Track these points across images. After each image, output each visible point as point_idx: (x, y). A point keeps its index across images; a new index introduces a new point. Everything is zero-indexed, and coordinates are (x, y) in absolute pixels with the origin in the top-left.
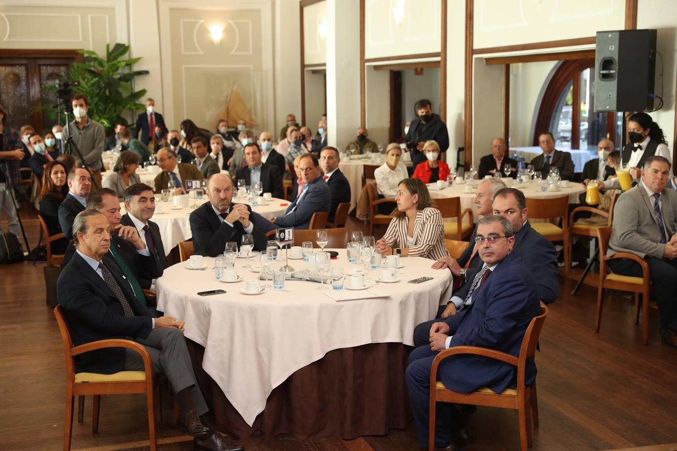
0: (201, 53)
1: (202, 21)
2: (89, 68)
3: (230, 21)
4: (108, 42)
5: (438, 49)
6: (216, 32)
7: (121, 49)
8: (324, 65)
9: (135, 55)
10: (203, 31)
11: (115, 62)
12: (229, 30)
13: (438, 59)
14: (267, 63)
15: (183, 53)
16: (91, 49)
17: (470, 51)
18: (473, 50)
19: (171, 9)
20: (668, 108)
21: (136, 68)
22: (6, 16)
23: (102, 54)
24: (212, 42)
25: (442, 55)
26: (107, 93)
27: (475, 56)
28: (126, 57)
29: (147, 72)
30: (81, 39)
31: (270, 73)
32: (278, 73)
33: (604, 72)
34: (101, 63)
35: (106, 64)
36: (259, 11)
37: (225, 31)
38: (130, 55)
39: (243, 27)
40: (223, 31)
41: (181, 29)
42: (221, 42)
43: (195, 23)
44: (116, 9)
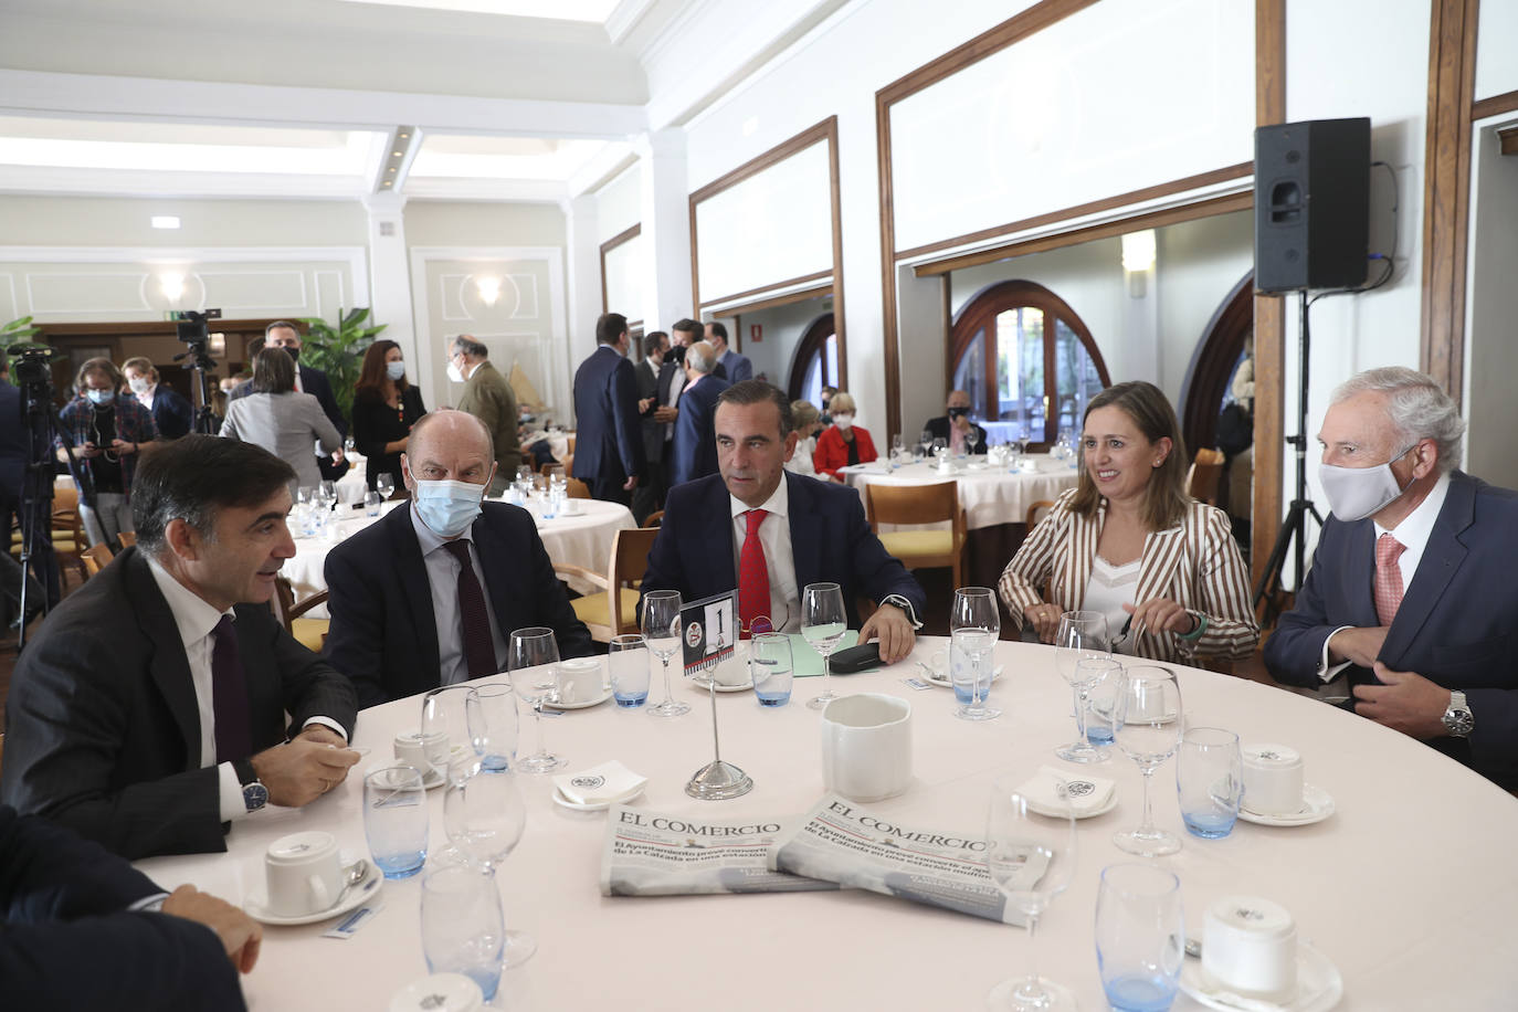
0: (470, 318)
1: (469, 276)
2: (316, 342)
3: (508, 276)
4: (342, 306)
5: (829, 265)
6: (489, 290)
7: (359, 315)
8: (641, 322)
9: (377, 323)
10: (472, 288)
11: (349, 331)
12: (506, 287)
13: (829, 279)
14: (558, 329)
15: (446, 318)
16: (319, 316)
17: (889, 255)
18: (894, 254)
19: (427, 261)
22: (201, 276)
23: (333, 322)
24: (484, 306)
25: (837, 273)
26: (341, 374)
27: (900, 264)
28: (366, 323)
30: (304, 305)
31: (564, 342)
32: (574, 342)
34: (330, 334)
35: (337, 334)
36: (546, 260)
37: (501, 289)
38: (372, 319)
39: (526, 282)
40: (499, 289)
41: (441, 287)
42: (496, 303)
43: (460, 279)
44: (354, 263)
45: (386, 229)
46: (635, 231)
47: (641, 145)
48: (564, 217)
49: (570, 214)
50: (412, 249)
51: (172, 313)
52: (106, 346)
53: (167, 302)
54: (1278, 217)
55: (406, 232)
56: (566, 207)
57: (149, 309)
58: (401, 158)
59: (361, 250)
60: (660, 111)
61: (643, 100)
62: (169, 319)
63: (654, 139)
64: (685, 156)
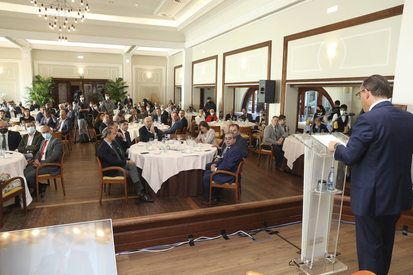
0: (144, 81)
1: (145, 72)
2: (111, 85)
3: (153, 72)
4: (117, 77)
5: (214, 82)
6: (149, 75)
7: (120, 79)
8: (181, 86)
9: (124, 82)
10: (145, 75)
11: (118, 83)
12: (153, 75)
13: (215, 85)
14: (164, 85)
15: (139, 81)
16: (112, 79)
18: (225, 83)
19: (136, 68)
20: (278, 103)
21: (125, 85)
22: (87, 69)
23: (115, 81)
26: (116, 92)
27: (225, 85)
29: (128, 86)
30: (109, 76)
31: (165, 88)
32: (167, 88)
33: (262, 91)
34: (114, 84)
35: (116, 84)
36: (162, 69)
38: (123, 81)
39: (157, 74)
40: (151, 75)
41: (139, 74)
42: (150, 78)
43: (143, 72)
44: (120, 68)
46: (181, 66)
47: (183, 50)
48: (167, 60)
49: (168, 59)
50: (133, 65)
51: (80, 77)
52: (65, 83)
53: (80, 74)
55: (132, 62)
56: (167, 58)
57: (76, 75)
58: (133, 49)
60: (187, 45)
61: (184, 42)
62: (80, 78)
63: (186, 50)
64: (192, 54)
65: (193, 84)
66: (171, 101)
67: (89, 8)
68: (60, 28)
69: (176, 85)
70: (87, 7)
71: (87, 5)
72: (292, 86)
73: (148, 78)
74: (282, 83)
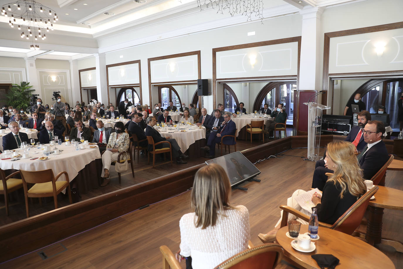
0: (50, 84)
1: (49, 75)
3: (58, 75)
5: (139, 83)
6: (54, 78)
7: (24, 84)
8: (96, 87)
10: (50, 78)
12: (57, 78)
13: (138, 85)
14: (69, 87)
15: (44, 84)
16: (15, 83)
17: (150, 83)
19: (40, 72)
21: (31, 89)
23: (20, 85)
27: (152, 84)
29: (35, 90)
31: (70, 90)
32: (73, 90)
34: (19, 87)
36: (66, 73)
39: (62, 77)
40: (56, 78)
41: (43, 78)
42: (55, 81)
43: (47, 76)
44: (22, 72)
45: (31, 65)
46: (89, 69)
47: (96, 55)
49: (72, 63)
50: (37, 69)
54: (200, 88)
55: (36, 65)
56: (71, 61)
59: (25, 69)
61: (98, 48)
63: (100, 55)
64: (105, 58)
65: (109, 85)
66: (78, 102)
67: (57, 18)
68: (36, 37)
69: (82, 87)
70: (55, 17)
71: (55, 14)
72: (219, 82)
73: (53, 81)
74: (213, 81)
